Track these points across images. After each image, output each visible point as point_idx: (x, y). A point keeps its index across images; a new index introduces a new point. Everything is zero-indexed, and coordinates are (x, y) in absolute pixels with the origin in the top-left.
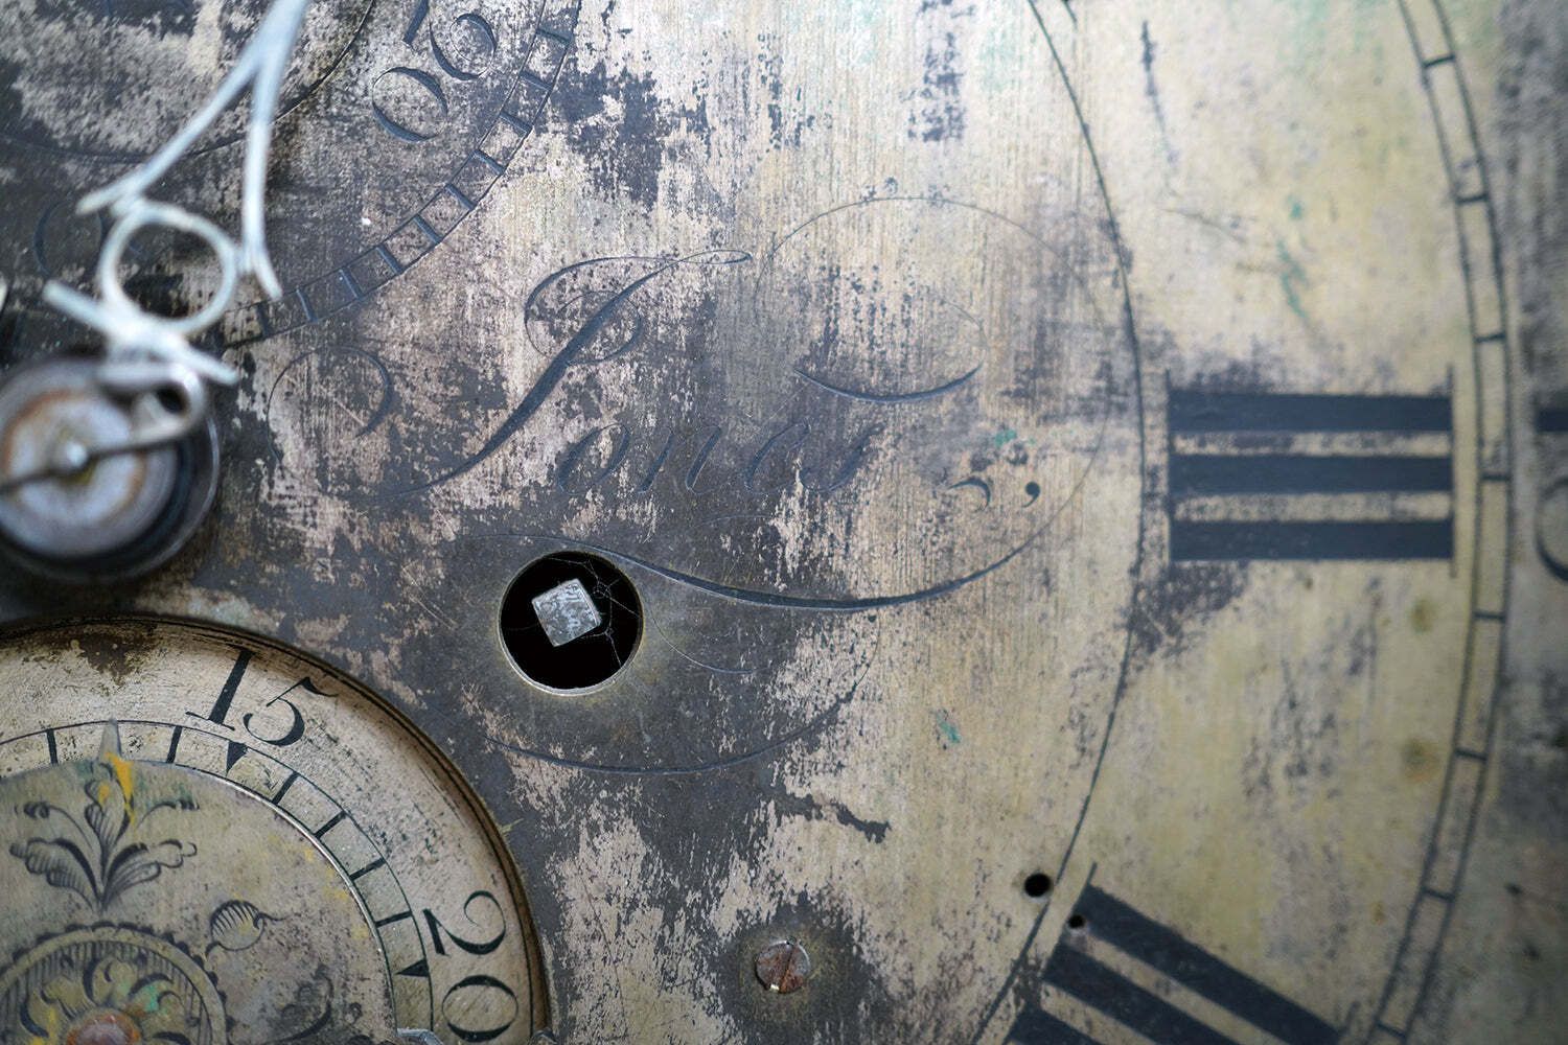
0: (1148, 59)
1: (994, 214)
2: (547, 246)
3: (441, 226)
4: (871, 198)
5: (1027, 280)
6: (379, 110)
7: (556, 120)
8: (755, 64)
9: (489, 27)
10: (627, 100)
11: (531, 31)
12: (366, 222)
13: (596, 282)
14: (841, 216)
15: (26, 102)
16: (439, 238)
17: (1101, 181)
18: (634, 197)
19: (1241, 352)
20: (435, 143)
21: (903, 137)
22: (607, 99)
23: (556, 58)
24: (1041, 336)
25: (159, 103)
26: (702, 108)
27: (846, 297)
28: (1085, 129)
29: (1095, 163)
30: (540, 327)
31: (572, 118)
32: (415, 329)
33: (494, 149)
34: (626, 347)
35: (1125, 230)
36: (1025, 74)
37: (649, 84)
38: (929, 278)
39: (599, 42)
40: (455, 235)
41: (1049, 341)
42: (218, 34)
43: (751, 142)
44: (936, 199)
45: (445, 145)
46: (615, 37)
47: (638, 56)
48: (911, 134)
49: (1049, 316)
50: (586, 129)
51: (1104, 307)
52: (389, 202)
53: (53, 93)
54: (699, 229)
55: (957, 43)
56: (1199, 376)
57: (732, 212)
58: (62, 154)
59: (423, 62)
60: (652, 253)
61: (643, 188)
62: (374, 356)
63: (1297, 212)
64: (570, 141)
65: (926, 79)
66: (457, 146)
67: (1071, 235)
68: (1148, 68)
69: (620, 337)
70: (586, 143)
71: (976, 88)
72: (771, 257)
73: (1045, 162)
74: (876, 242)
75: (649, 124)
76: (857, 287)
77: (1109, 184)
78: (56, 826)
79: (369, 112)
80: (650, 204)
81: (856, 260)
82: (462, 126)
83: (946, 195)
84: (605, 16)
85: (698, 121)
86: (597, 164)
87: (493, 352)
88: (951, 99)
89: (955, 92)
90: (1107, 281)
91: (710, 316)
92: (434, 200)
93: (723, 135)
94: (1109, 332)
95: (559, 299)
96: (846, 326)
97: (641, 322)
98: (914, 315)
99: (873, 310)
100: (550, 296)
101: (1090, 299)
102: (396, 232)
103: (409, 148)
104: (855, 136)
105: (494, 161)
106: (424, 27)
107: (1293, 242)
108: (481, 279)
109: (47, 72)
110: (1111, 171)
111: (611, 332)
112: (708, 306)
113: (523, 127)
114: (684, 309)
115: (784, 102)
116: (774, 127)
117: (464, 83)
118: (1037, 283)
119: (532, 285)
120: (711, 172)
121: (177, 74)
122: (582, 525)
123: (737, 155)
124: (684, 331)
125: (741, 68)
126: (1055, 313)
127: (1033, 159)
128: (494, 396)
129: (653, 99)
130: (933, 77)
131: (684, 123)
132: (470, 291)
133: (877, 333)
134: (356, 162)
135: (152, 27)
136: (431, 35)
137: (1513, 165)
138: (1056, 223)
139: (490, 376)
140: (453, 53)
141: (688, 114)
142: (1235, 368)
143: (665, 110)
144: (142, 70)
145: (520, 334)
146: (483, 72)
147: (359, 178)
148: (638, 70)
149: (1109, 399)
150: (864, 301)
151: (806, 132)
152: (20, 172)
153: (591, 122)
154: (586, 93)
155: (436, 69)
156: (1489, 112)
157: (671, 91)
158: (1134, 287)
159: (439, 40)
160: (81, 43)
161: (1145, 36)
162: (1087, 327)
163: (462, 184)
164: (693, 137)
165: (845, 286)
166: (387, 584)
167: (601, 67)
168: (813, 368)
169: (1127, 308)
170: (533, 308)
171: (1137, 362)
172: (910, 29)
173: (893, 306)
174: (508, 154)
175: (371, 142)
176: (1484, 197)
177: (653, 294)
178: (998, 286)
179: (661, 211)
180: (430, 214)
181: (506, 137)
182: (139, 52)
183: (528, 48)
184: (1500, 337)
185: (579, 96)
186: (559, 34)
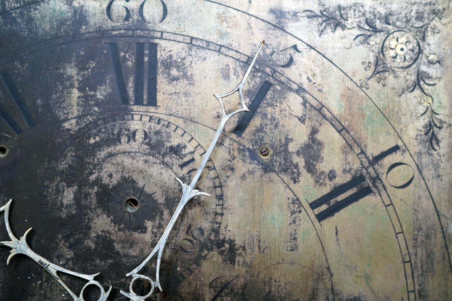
0: (337, 234)
1: (304, 266)
2: (213, 274)
3: (193, 270)
4: (279, 263)
5: (311, 280)
6: (181, 247)
7: (215, 249)
8: (255, 237)
9: (203, 230)
10: (230, 244)
11: (211, 231)
12: (178, 269)
13: (223, 281)
14: (272, 267)
15: (116, 247)
16: (192, 272)
17: (327, 259)
18: (231, 264)
19: (357, 295)
20: (192, 253)
21: (285, 250)
22: (226, 244)
23: (216, 236)
24: (314, 291)
25: (140, 247)
26: (245, 245)
27: (273, 283)
28: (323, 248)
29: (325, 255)
30: (212, 290)
31: (219, 248)
32: (188, 290)
33: (203, 255)
34: (229, 294)
35: (331, 269)
36: (311, 237)
37: (234, 241)
38: (290, 279)
39: (224, 233)
40: (195, 272)
41: (315, 292)
42: (151, 233)
43: (255, 252)
44: (292, 263)
45: (194, 254)
46: (228, 232)
47: (232, 235)
48: (287, 250)
49: (315, 287)
50: (222, 250)
51: (327, 285)
52: (183, 265)
53: (120, 245)
54: (244, 270)
55: (297, 231)
56: (347, 299)
57: (250, 266)
58: (122, 257)
59: (190, 238)
60: (235, 275)
61: (233, 262)
62: (180, 296)
63: (369, 265)
64: (218, 253)
65: (290, 239)
66: (196, 254)
67: (320, 270)
68: (337, 235)
69: (228, 292)
70: (221, 253)
71: (301, 241)
72: (258, 275)
73: (315, 255)
74: (280, 272)
75: (234, 249)
76: (276, 281)
77: (328, 260)
79: (179, 248)
80: (234, 265)
81: (276, 276)
82: (197, 250)
83: (294, 262)
84: (225, 228)
85: (244, 248)
86: (224, 257)
87: (203, 295)
88: (295, 243)
89: (296, 241)
90: (328, 280)
91: (246, 287)
92: (192, 264)
93: (249, 251)
94: (328, 290)
95: (216, 284)
96: (273, 289)
97: (232, 289)
98: (287, 287)
99: (279, 286)
100: (214, 284)
101: (324, 283)
102: (184, 271)
103: (187, 255)
104: (275, 251)
105: (203, 257)
106: (190, 231)
107: (368, 271)
108: (200, 280)
109: (119, 241)
110: (328, 256)
111: (226, 291)
112: (245, 285)
113: (209, 250)
114: (240, 286)
115: (261, 244)
116: (259, 249)
117: (198, 242)
118: (313, 280)
119: (211, 281)
120: (246, 258)
121: (143, 241)
123: (251, 255)
124: (240, 291)
125: (252, 238)
126: (317, 286)
127: (312, 255)
129: (235, 244)
130: (292, 238)
131: (241, 249)
132: (198, 283)
133: (280, 290)
134: (177, 257)
135: (139, 232)
136: (191, 232)
137: (416, 255)
138: (317, 267)
139: (202, 299)
140: (196, 236)
141: (241, 247)
142: (355, 297)
143: (237, 246)
144: (137, 240)
145: (208, 291)
146: (201, 239)
147: (177, 261)
148: (232, 239)
150: (277, 284)
151: (265, 251)
152: (114, 261)
153: (223, 249)
154: (222, 243)
155: (192, 239)
156: (411, 244)
157: (238, 242)
158: (333, 281)
159: (193, 233)
160: (126, 236)
161: (336, 229)
162: (323, 289)
163: (197, 262)
164: (243, 251)
165: (273, 281)
167: (225, 238)
168: (266, 298)
169: (332, 285)
170: (211, 286)
171: (334, 296)
172: (287, 229)
173: (283, 285)
174: (206, 255)
175: (179, 253)
176: (410, 261)
177: (234, 283)
178: (305, 281)
179: (236, 266)
180: (191, 268)
181: (206, 252)
182: (136, 237)
183: (210, 234)
184: (414, 291)
185: (220, 244)
186: (216, 232)
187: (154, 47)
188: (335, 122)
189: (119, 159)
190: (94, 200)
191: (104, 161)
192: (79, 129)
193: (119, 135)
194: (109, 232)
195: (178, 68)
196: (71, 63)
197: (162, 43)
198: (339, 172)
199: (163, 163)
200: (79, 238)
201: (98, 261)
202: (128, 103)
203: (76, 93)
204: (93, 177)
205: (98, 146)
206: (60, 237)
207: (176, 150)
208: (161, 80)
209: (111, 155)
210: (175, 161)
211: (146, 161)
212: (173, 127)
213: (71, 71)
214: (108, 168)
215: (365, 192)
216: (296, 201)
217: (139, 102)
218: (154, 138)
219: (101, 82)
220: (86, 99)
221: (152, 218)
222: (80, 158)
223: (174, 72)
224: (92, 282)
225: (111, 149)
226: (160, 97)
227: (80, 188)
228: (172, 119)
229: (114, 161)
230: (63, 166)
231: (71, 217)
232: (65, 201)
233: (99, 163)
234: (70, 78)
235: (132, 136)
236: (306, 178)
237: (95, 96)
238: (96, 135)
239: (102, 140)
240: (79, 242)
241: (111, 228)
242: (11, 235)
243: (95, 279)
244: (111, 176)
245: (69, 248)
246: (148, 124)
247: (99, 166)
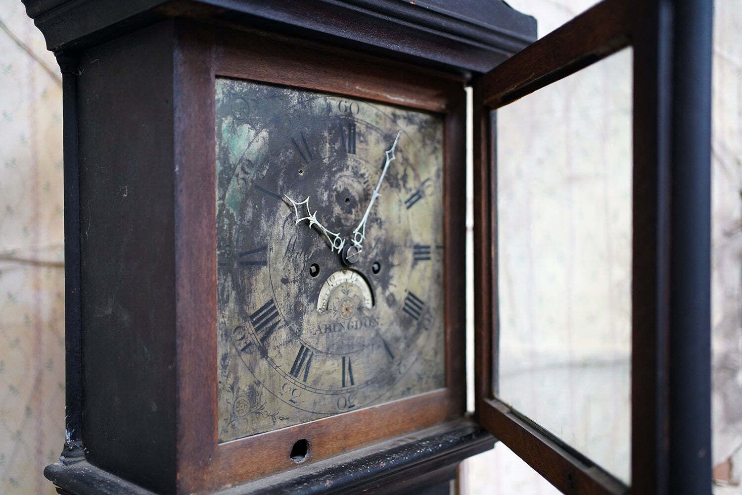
1: (403, 230)
2: (375, 234)
4: (395, 229)
7: (375, 222)
9: (371, 213)
13: (378, 237)
14: (393, 231)
17: (409, 227)
22: (379, 220)
23: (376, 216)
25: (350, 221)
26: (385, 220)
27: (393, 238)
28: (408, 222)
34: (380, 243)
35: (411, 231)
36: (405, 217)
37: (381, 219)
38: (398, 236)
39: (378, 215)
41: (406, 240)
42: (354, 215)
43: (388, 223)
47: (381, 216)
48: (398, 223)
53: (344, 220)
54: (384, 232)
55: (401, 214)
57: (386, 230)
58: (344, 226)
60: (382, 234)
61: (381, 228)
63: (421, 229)
64: (377, 224)
65: (398, 217)
67: (407, 232)
68: (413, 216)
71: (402, 219)
72: (389, 235)
73: (406, 225)
74: (395, 233)
75: (381, 222)
78: (344, 288)
81: (394, 235)
82: (369, 223)
83: (400, 228)
84: (379, 212)
85: (384, 222)
86: (378, 226)
87: (372, 243)
88: (400, 219)
93: (386, 223)
94: (410, 240)
95: (376, 238)
96: (393, 241)
97: (381, 240)
98: (398, 239)
99: (395, 239)
101: (408, 237)
104: (394, 223)
107: (421, 232)
110: (410, 225)
111: (379, 241)
112: (385, 239)
113: (373, 223)
115: (390, 220)
118: (405, 236)
119: (374, 237)
120: (385, 226)
121: (352, 218)
122: (377, 259)
123: (387, 225)
124: (384, 241)
125: (387, 217)
126: (406, 238)
128: (371, 247)
133: (395, 241)
135: (350, 214)
138: (406, 230)
142: (418, 243)
144: (349, 218)
149: (410, 247)
151: (391, 223)
153: (378, 222)
157: (383, 219)
158: (411, 236)
160: (345, 216)
161: (412, 213)
163: (370, 228)
166: (365, 265)
167: (378, 217)
168: (391, 244)
169: (411, 238)
170: (375, 240)
171: (411, 242)
172: (398, 213)
174: (372, 225)
176: (433, 227)
177: (382, 238)
178: (403, 236)
179: (382, 230)
183: (373, 215)
185: (377, 220)
186: (375, 214)
187: (355, 125)
188: (411, 166)
189: (343, 178)
190: (335, 199)
191: (338, 179)
192: (330, 163)
193: (343, 167)
194: (340, 215)
195: (364, 137)
196: (325, 130)
197: (358, 125)
198: (413, 188)
199: (358, 181)
200: (329, 217)
201: (336, 228)
202: (346, 152)
203: (328, 145)
204: (334, 187)
205: (336, 172)
206: (322, 216)
207: (362, 176)
208: (357, 142)
209: (341, 177)
210: (361, 180)
211: (352, 180)
212: (361, 165)
213: (326, 134)
214: (340, 183)
215: (420, 197)
216: (400, 201)
217: (350, 152)
218: (355, 169)
219: (337, 141)
220: (332, 148)
221: (354, 208)
222: (329, 178)
223: (362, 138)
224: (338, 237)
225: (340, 174)
226: (357, 150)
227: (329, 192)
228: (361, 161)
229: (341, 180)
230: (323, 181)
231: (327, 206)
232: (324, 199)
233: (336, 181)
234: (326, 137)
235: (348, 168)
236: (403, 190)
237: (334, 147)
238: (335, 167)
239: (337, 169)
240: (329, 219)
241: (340, 212)
242: (310, 214)
243: (339, 236)
244: (340, 187)
245: (326, 222)
246: (353, 163)
247: (336, 182)
